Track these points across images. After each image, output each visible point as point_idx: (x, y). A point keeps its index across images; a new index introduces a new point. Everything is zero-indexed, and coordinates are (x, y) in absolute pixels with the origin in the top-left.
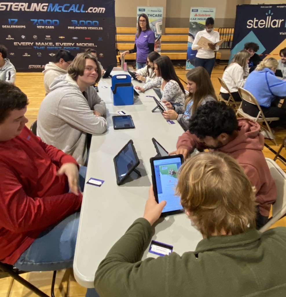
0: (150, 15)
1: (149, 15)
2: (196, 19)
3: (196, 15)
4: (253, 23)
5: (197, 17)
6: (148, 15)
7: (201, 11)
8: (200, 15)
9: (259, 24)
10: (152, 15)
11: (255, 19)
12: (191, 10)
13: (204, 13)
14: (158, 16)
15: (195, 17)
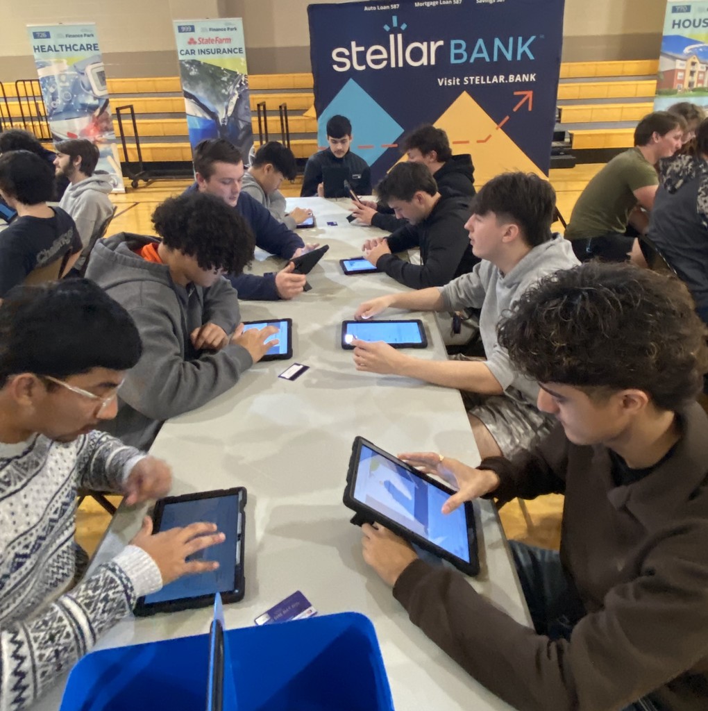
0: (67, 48)
1: (64, 48)
2: (193, 52)
3: (192, 41)
4: (350, 57)
5: (197, 47)
6: (61, 46)
7: (204, 30)
8: (202, 41)
9: (369, 58)
10: (70, 47)
11: (353, 44)
12: (176, 30)
13: (213, 35)
14: (88, 48)
15: (190, 47)
